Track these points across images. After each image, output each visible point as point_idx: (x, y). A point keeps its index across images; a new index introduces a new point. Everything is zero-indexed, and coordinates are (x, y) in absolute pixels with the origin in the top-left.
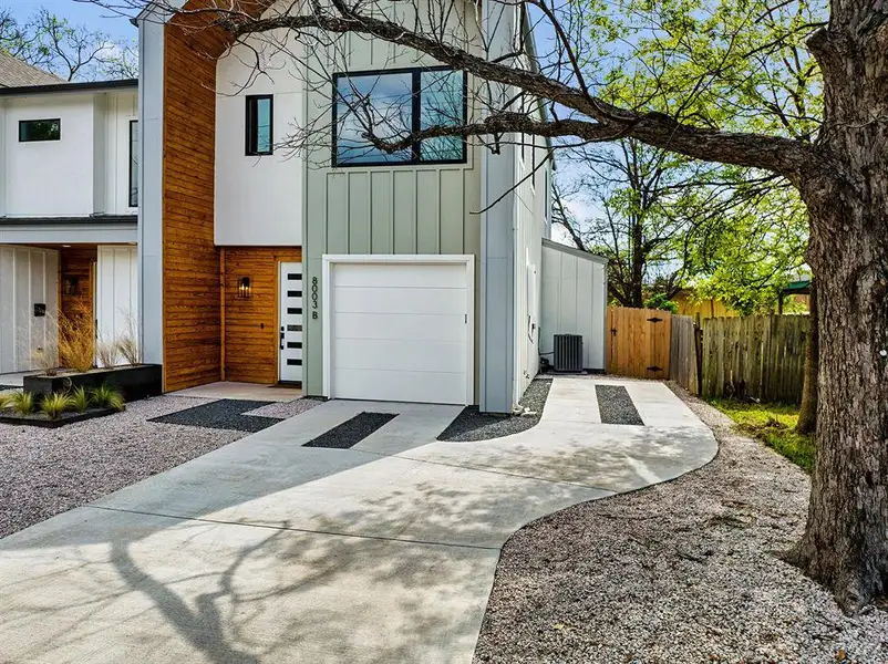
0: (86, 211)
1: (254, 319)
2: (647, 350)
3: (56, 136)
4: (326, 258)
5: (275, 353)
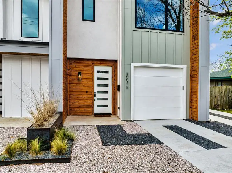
1: (84, 89)
4: (133, 64)
5: (93, 103)
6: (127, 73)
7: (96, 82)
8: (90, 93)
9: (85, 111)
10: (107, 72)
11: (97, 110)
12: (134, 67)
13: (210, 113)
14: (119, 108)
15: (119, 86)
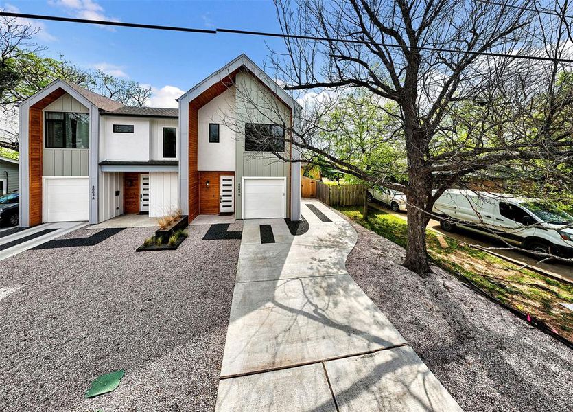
0: (146, 160)
1: (211, 194)
2: (311, 190)
3: (132, 132)
4: (243, 178)
5: (219, 204)
6: (239, 184)
7: (222, 188)
8: (217, 197)
9: (212, 211)
10: (231, 180)
11: (222, 210)
12: (245, 180)
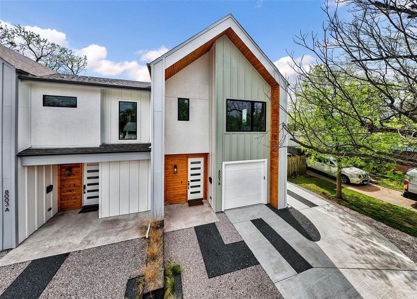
0: (97, 144)
1: (179, 180)
3: (75, 106)
4: (224, 163)
5: (187, 191)
6: (219, 171)
7: (190, 172)
8: (185, 183)
9: (180, 199)
10: (200, 162)
11: (190, 197)
12: (226, 165)
13: (288, 190)
14: (211, 198)
15: (210, 179)
